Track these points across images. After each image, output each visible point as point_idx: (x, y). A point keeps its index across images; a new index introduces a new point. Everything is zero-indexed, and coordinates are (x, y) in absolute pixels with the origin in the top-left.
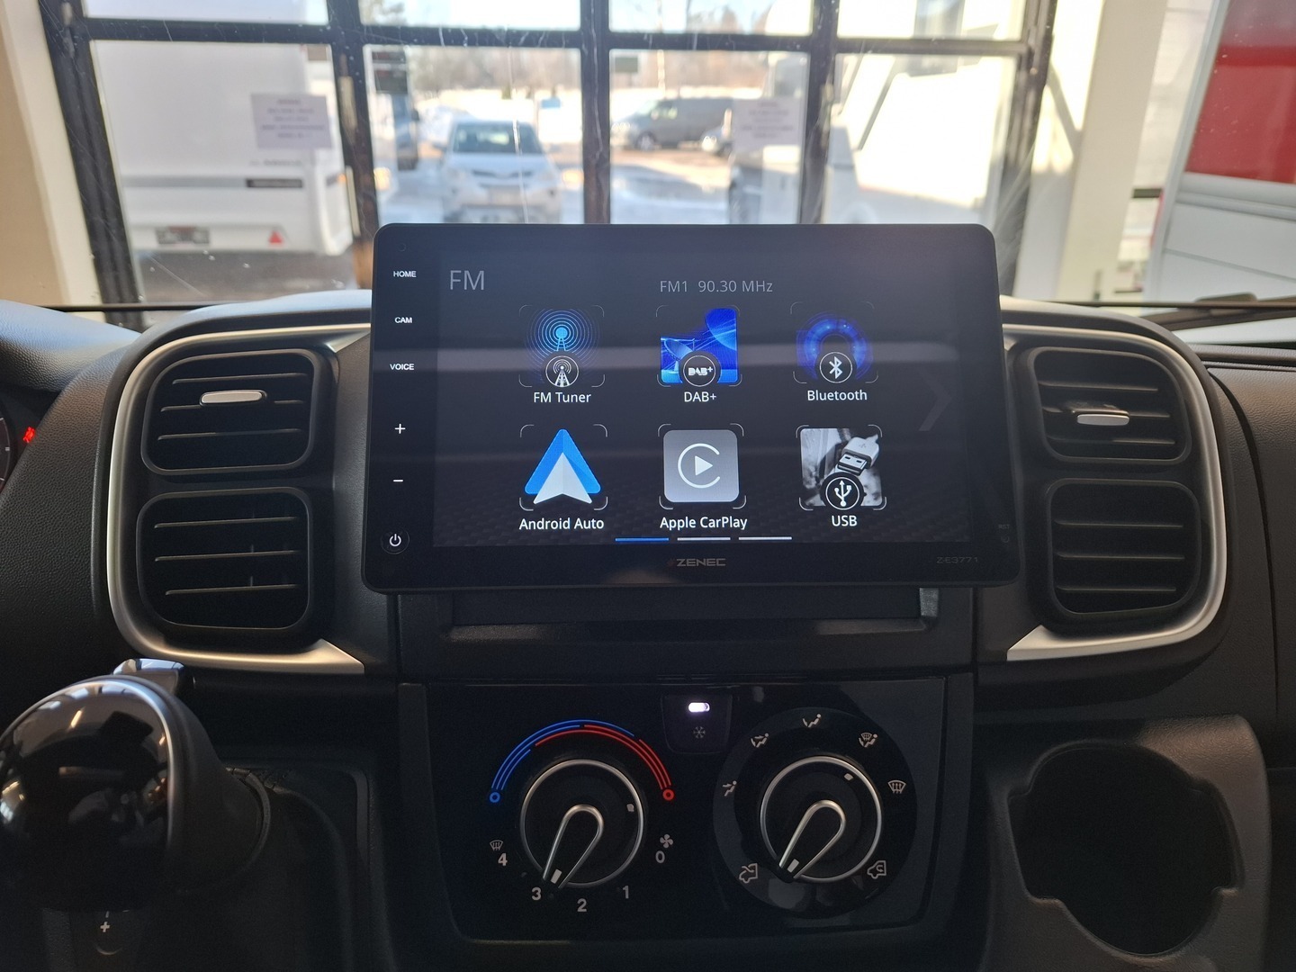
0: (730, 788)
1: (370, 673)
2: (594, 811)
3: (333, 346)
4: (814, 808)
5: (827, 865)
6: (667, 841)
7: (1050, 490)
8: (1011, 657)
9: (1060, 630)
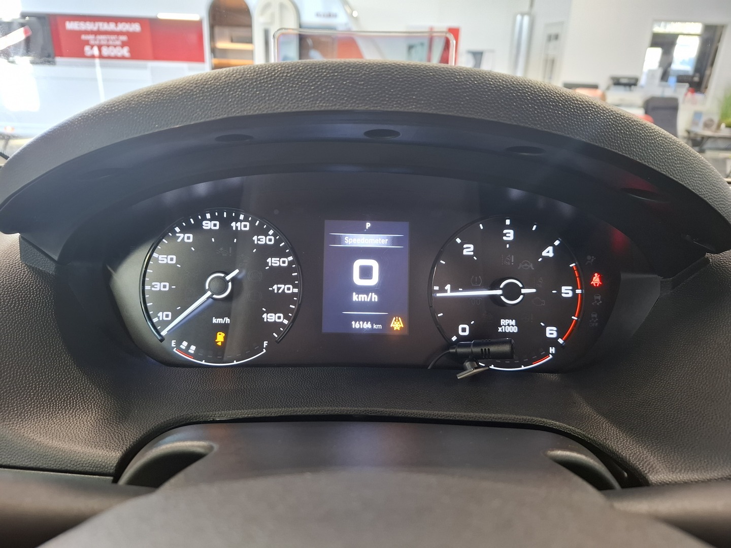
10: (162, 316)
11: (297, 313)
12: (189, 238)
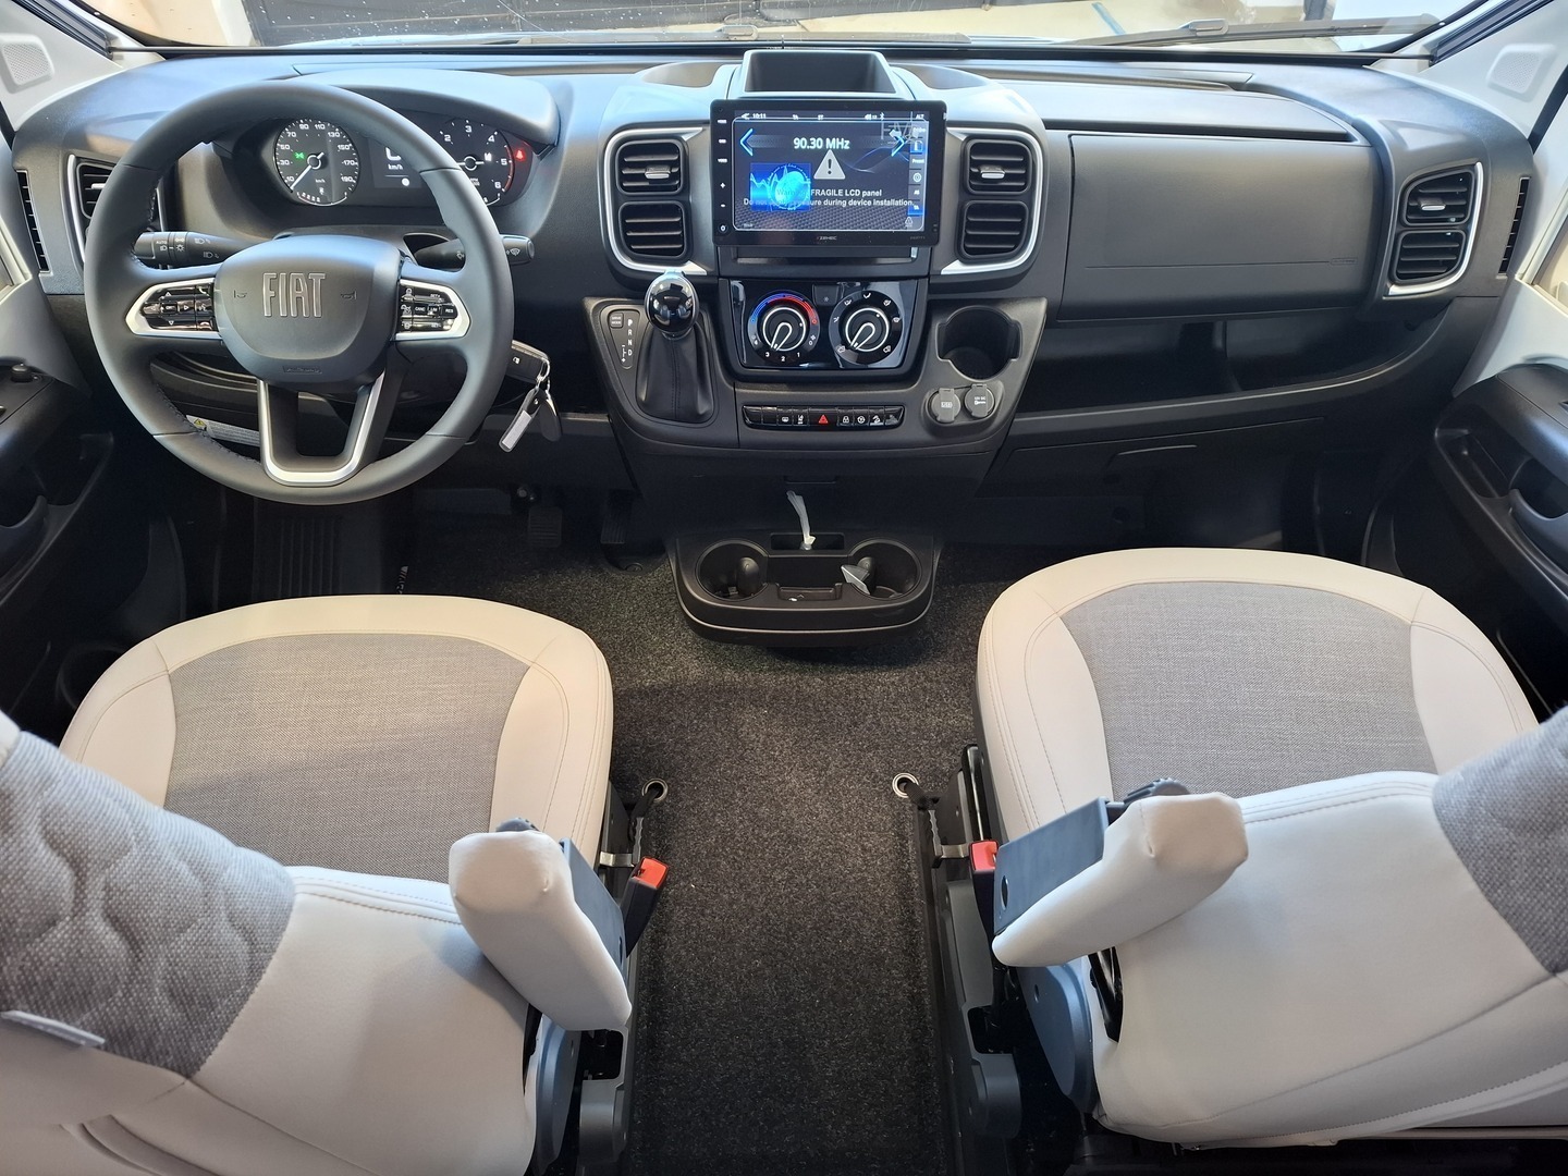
0: (837, 319)
1: (709, 275)
2: (788, 324)
3: (685, 138)
4: (865, 325)
5: (866, 346)
6: (813, 337)
7: (968, 204)
8: (943, 273)
9: (966, 262)
10: (289, 179)
11: (359, 176)
12: (294, 134)
